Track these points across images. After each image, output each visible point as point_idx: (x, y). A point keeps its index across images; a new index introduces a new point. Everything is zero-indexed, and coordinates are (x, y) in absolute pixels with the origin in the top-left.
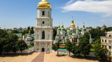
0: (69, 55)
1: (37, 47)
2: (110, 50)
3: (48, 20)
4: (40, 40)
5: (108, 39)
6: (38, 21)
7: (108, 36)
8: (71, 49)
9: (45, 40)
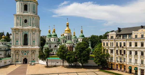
0: (63, 65)
1: (15, 57)
2: (111, 55)
3: (33, 18)
4: (21, 47)
5: (109, 41)
6: (17, 18)
7: (110, 37)
8: (66, 56)
9: (28, 47)
